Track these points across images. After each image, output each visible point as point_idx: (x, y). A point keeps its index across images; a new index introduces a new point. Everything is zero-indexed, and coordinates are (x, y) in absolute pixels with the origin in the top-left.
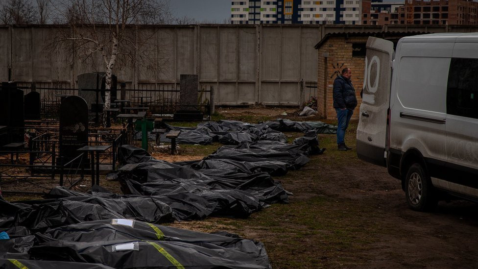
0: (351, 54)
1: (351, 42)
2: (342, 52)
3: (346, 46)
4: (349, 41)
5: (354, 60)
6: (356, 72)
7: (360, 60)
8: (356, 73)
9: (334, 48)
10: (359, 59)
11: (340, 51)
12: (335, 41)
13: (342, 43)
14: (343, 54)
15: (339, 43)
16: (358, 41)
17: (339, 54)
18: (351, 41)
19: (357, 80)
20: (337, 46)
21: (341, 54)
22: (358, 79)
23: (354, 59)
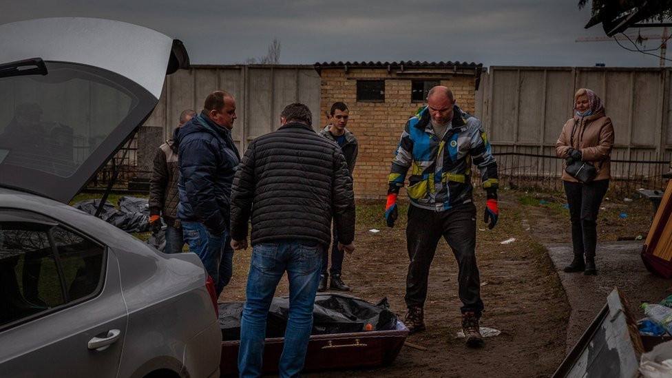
0: (355, 96)
1: (354, 79)
2: (340, 94)
3: (346, 84)
4: (351, 76)
5: (360, 107)
6: (362, 125)
7: (368, 106)
8: (362, 127)
9: (328, 88)
10: (367, 104)
11: (337, 92)
12: (330, 75)
13: (340, 79)
14: (343, 96)
15: (336, 79)
16: (365, 76)
17: (335, 96)
18: (355, 76)
19: (364, 138)
20: (333, 83)
21: (340, 96)
22: (365, 135)
23: (359, 104)
